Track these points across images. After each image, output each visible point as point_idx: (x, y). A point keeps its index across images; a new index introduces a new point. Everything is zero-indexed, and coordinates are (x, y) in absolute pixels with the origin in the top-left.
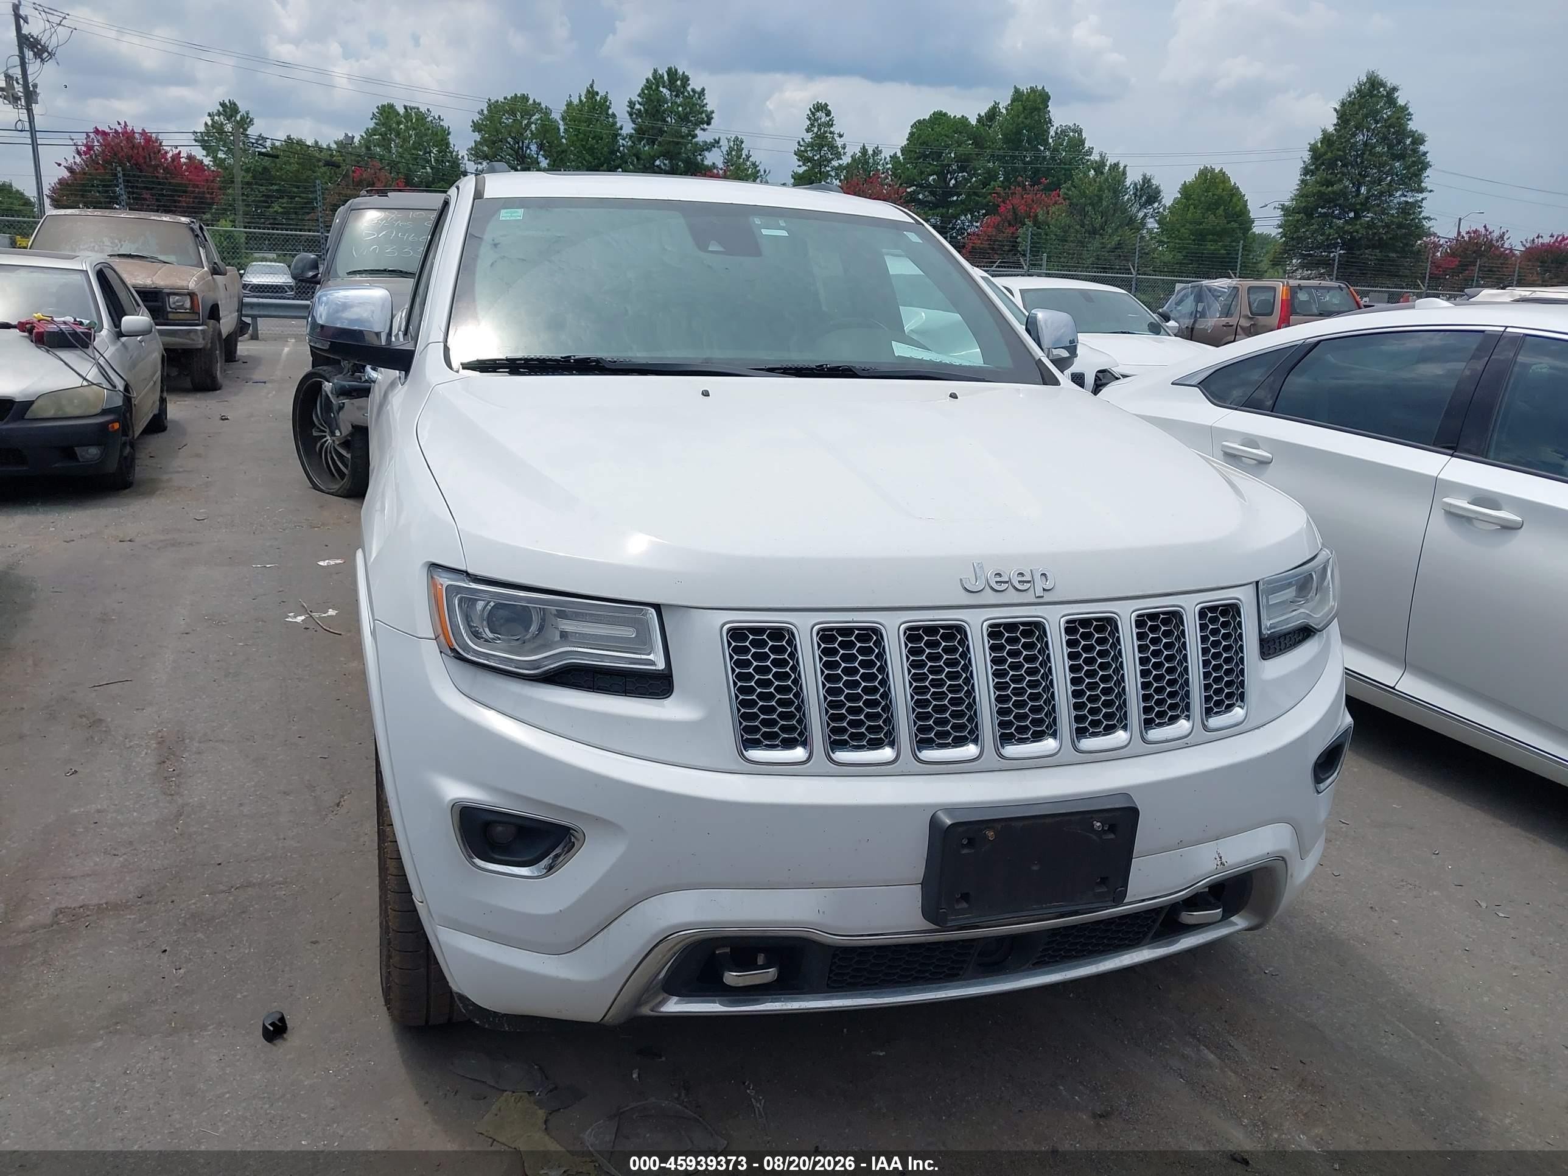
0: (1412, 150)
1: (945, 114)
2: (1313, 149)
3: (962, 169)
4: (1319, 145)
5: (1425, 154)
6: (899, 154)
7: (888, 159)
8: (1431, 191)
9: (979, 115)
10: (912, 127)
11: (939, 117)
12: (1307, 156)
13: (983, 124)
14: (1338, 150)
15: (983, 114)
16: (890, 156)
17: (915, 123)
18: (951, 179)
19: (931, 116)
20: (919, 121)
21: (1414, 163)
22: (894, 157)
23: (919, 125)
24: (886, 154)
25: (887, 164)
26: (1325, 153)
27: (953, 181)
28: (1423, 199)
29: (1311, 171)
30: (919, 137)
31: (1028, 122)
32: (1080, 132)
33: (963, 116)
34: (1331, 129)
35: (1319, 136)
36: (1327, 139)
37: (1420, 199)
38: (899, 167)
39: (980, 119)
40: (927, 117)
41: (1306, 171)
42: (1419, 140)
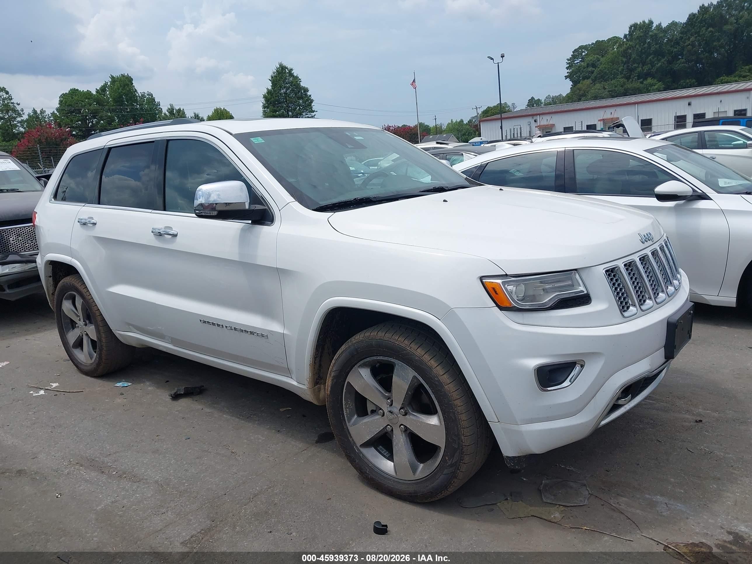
0: (305, 95)
1: (77, 90)
2: (265, 97)
3: (94, 117)
4: (267, 95)
5: (310, 96)
6: (56, 112)
7: (50, 115)
8: (317, 111)
9: (96, 89)
10: (60, 97)
11: (74, 92)
12: (263, 100)
13: (100, 94)
14: (276, 97)
15: (98, 89)
16: (51, 113)
17: (61, 95)
18: (89, 123)
19: (69, 91)
20: (63, 94)
21: (307, 100)
22: (53, 114)
23: (63, 96)
24: (48, 112)
25: (50, 117)
26: (271, 99)
27: (90, 124)
28: (314, 115)
29: (267, 106)
30: (66, 102)
31: (124, 91)
32: (152, 95)
33: (88, 90)
34: (270, 88)
35: (266, 91)
36: (269, 92)
37: (313, 115)
38: (58, 118)
39: (97, 91)
40: (68, 92)
41: (264, 107)
42: (306, 90)
